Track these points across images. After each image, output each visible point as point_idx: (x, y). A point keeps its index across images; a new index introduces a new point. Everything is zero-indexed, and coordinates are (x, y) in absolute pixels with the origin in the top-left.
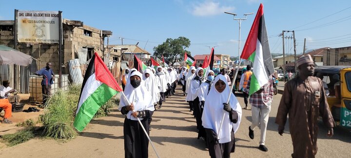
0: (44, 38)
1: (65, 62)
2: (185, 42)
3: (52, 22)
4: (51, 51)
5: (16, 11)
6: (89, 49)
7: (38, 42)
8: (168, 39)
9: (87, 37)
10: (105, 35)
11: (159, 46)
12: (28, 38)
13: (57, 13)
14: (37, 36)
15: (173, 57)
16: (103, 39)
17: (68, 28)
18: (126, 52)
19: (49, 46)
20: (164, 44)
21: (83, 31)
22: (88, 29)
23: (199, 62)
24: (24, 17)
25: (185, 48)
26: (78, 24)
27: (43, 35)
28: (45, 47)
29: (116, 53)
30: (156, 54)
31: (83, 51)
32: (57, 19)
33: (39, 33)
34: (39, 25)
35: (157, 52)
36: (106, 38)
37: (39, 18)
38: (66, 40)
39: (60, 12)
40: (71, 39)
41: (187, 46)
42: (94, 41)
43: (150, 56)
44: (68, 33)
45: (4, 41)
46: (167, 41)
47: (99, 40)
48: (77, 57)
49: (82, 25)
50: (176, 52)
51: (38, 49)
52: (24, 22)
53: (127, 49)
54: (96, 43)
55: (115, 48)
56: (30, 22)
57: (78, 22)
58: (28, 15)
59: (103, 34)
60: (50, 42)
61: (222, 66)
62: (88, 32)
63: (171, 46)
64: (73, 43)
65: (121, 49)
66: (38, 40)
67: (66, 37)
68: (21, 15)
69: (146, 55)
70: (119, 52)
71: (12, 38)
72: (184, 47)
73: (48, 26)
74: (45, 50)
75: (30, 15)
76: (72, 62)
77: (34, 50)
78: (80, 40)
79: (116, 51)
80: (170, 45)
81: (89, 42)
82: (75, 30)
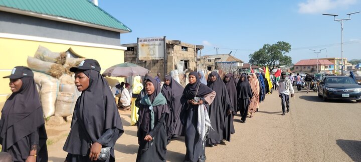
0: (154, 56)
1: (168, 73)
2: (285, 46)
3: (160, 45)
4: (158, 64)
5: (138, 39)
6: (185, 61)
7: (151, 59)
8: (265, 45)
9: (184, 52)
10: (198, 48)
11: (256, 53)
12: (145, 56)
13: (163, 38)
14: (150, 55)
15: (271, 64)
16: (197, 52)
17: (170, 46)
18: (219, 61)
19: (157, 61)
20: (260, 51)
21: (181, 47)
22: (184, 46)
23: (304, 68)
24: (143, 42)
25: (284, 54)
26: (177, 43)
27: (154, 54)
28: (155, 62)
29: (210, 63)
30: (251, 61)
31: (181, 64)
32: (163, 42)
33: (152, 53)
34: (151, 47)
35: (252, 59)
36: (199, 51)
37: (151, 43)
38: (169, 56)
39: (165, 37)
40: (172, 55)
41: (287, 51)
42: (189, 55)
43: (243, 64)
44: (170, 50)
45: (128, 59)
46: (264, 47)
47: (193, 54)
48: (176, 68)
49: (180, 43)
50: (275, 57)
51: (150, 63)
52: (142, 45)
53: (220, 58)
54: (191, 56)
55: (209, 58)
56: (146, 45)
57: (177, 41)
58: (145, 41)
59: (197, 49)
60: (158, 59)
61: (336, 72)
62: (185, 48)
63: (269, 52)
64: (174, 58)
65: (214, 59)
66: (151, 58)
67: (169, 53)
68: (141, 41)
69: (238, 63)
70: (213, 61)
71: (133, 56)
72: (283, 52)
73: (157, 47)
74: (155, 63)
75: (146, 41)
76: (173, 72)
77: (147, 64)
78: (178, 55)
79: (210, 60)
80: (267, 51)
81: (185, 56)
82: (175, 47)
